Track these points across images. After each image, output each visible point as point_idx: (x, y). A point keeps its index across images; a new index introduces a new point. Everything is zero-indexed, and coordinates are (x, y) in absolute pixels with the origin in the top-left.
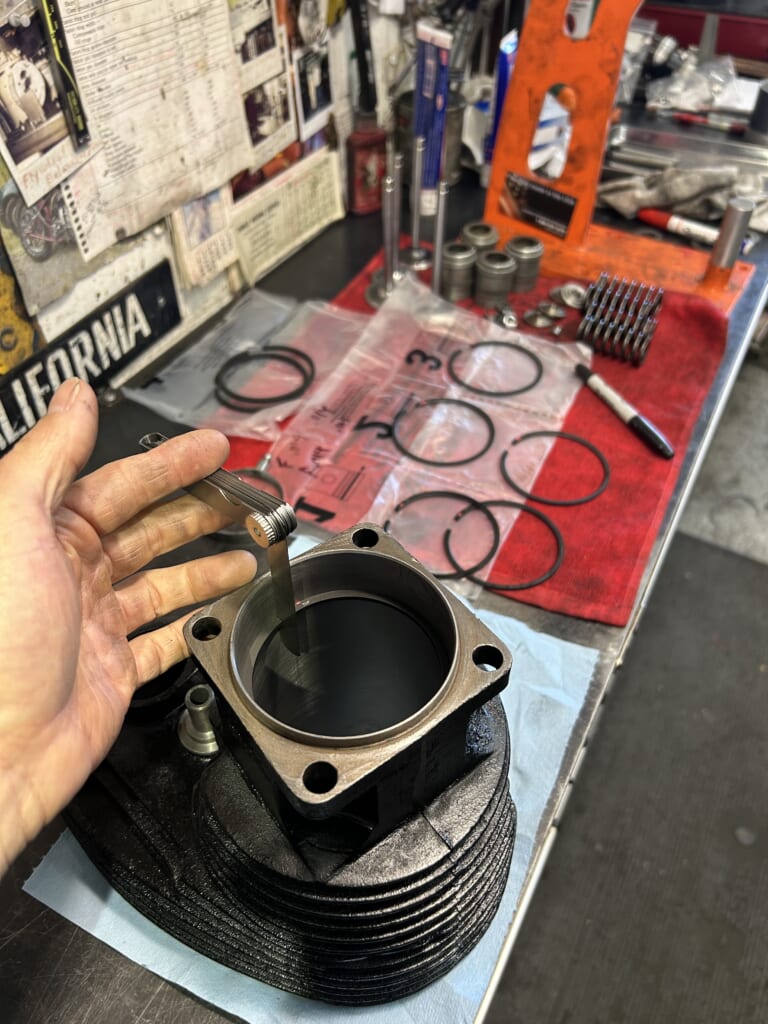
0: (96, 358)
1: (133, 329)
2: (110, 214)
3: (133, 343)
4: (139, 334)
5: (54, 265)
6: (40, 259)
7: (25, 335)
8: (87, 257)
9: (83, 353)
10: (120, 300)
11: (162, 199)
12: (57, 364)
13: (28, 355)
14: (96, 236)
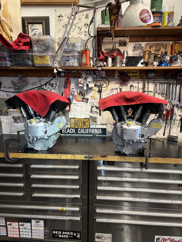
0: (94, 132)
1: (99, 132)
2: (101, 121)
3: (99, 133)
4: (100, 133)
5: (93, 123)
6: (92, 121)
7: (89, 126)
8: (97, 124)
9: (93, 131)
10: (99, 129)
11: (106, 122)
12: (90, 130)
13: (88, 128)
14: (99, 122)
